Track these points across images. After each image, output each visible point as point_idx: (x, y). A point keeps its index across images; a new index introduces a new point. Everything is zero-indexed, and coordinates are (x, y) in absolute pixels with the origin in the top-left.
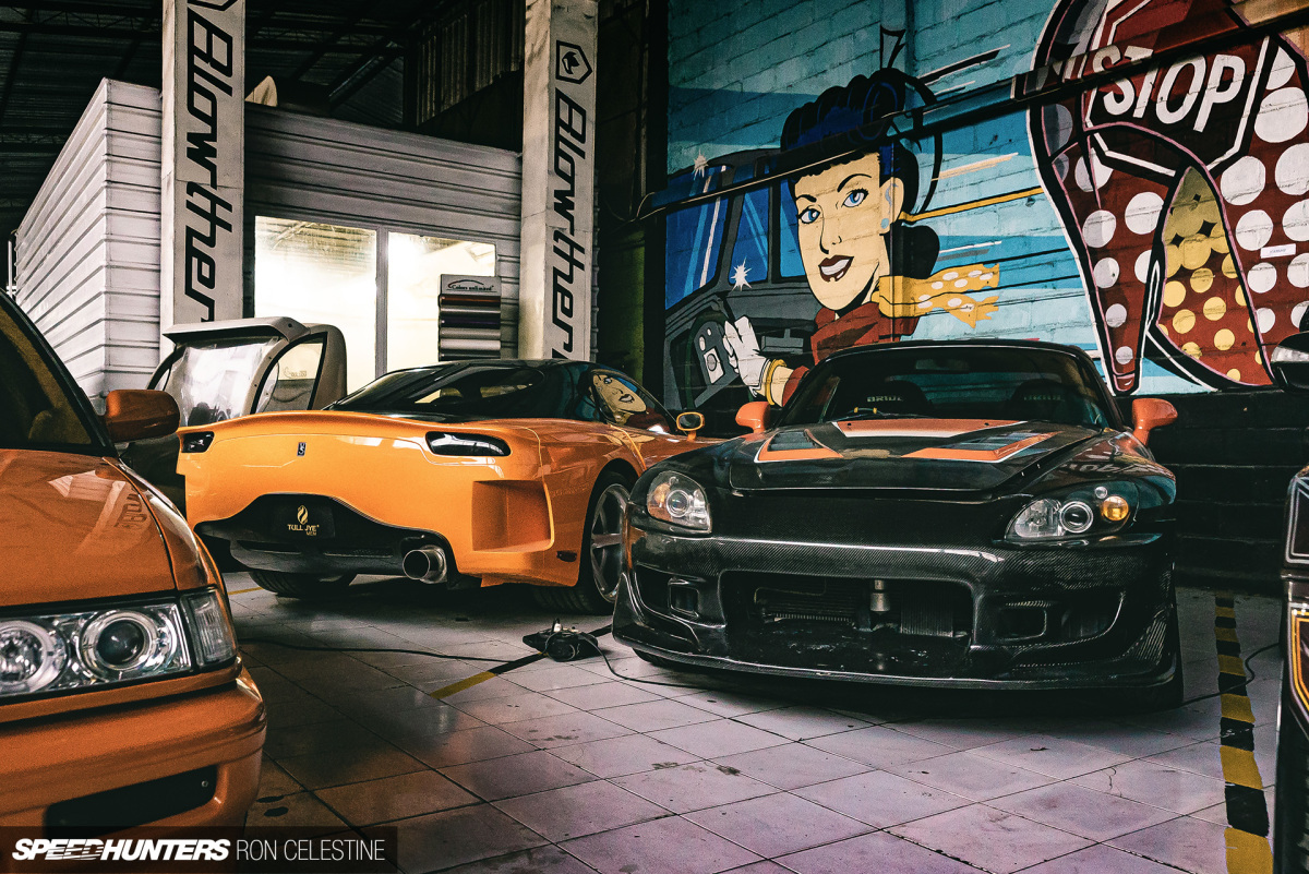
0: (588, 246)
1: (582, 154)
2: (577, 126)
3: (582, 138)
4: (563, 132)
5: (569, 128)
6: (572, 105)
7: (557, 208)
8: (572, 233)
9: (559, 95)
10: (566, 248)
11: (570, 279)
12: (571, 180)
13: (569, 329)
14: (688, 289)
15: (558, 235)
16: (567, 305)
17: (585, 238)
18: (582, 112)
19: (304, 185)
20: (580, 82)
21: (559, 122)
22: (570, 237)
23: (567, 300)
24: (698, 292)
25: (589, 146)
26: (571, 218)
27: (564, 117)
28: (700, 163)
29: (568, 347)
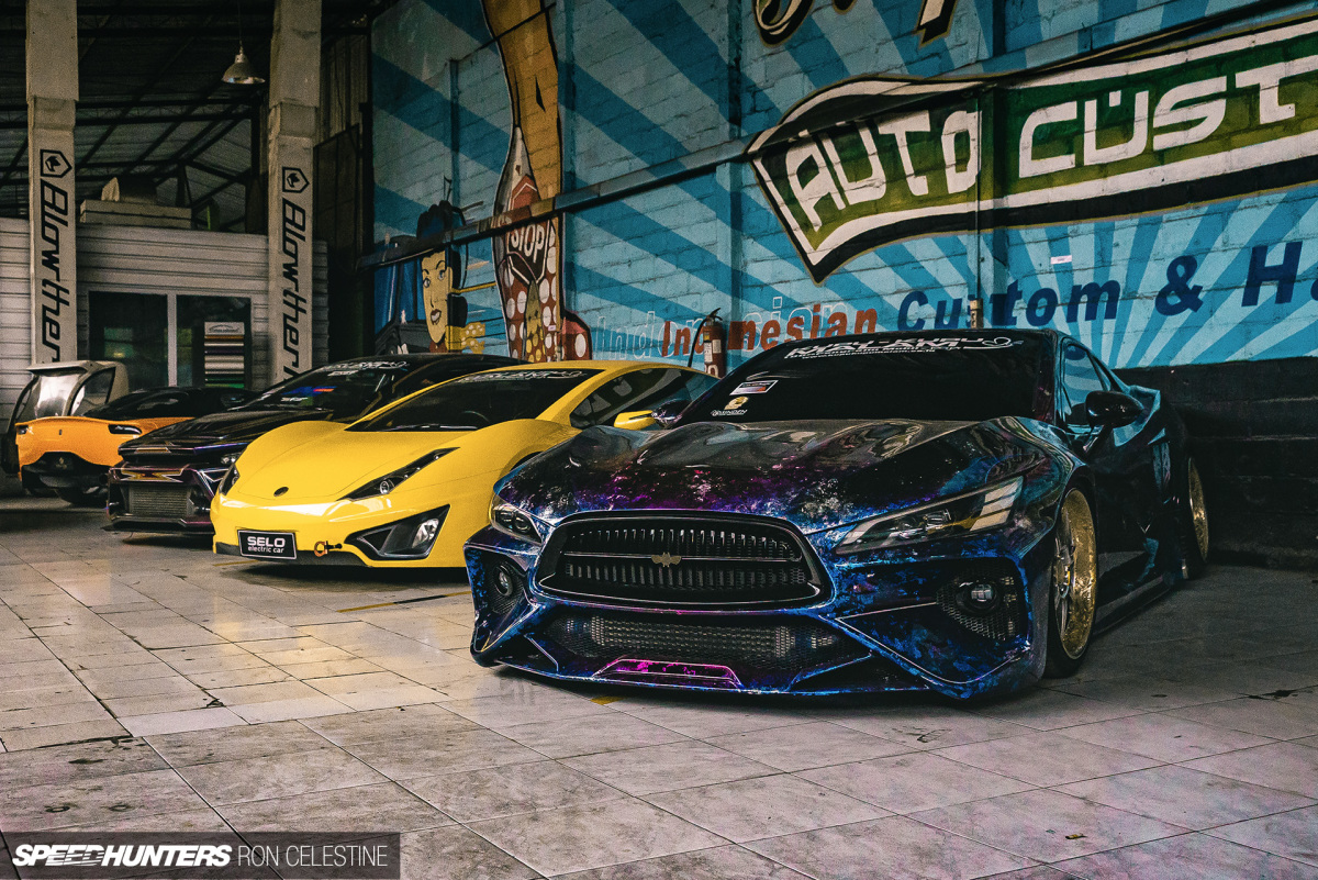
0: (309, 298)
1: (303, 238)
2: (299, 220)
3: (303, 228)
4: (288, 226)
5: (293, 222)
6: (295, 207)
7: (285, 275)
8: (297, 290)
9: (285, 202)
10: (292, 300)
11: (296, 320)
12: (295, 256)
13: (296, 353)
14: (384, 324)
15: (286, 292)
16: (294, 338)
17: (306, 292)
18: (303, 211)
19: (118, 269)
20: (300, 192)
21: (285, 220)
22: (296, 293)
23: (294, 334)
24: (388, 324)
25: (308, 233)
26: (295, 281)
27: (289, 215)
28: (387, 238)
29: (296, 364)
